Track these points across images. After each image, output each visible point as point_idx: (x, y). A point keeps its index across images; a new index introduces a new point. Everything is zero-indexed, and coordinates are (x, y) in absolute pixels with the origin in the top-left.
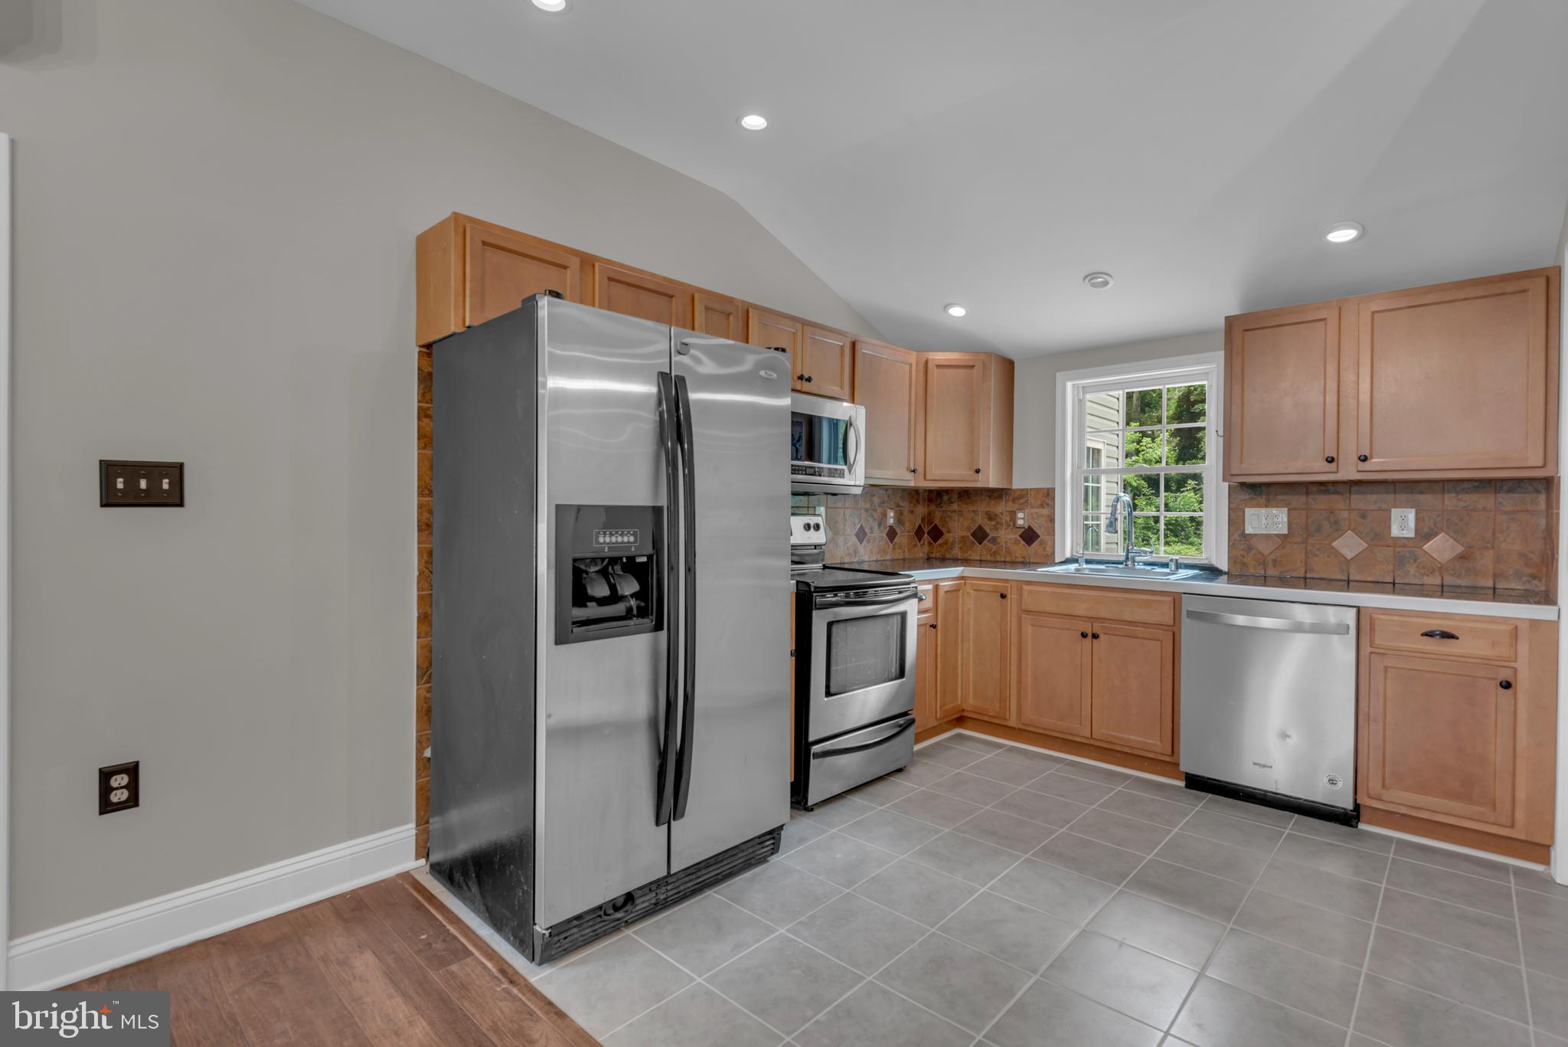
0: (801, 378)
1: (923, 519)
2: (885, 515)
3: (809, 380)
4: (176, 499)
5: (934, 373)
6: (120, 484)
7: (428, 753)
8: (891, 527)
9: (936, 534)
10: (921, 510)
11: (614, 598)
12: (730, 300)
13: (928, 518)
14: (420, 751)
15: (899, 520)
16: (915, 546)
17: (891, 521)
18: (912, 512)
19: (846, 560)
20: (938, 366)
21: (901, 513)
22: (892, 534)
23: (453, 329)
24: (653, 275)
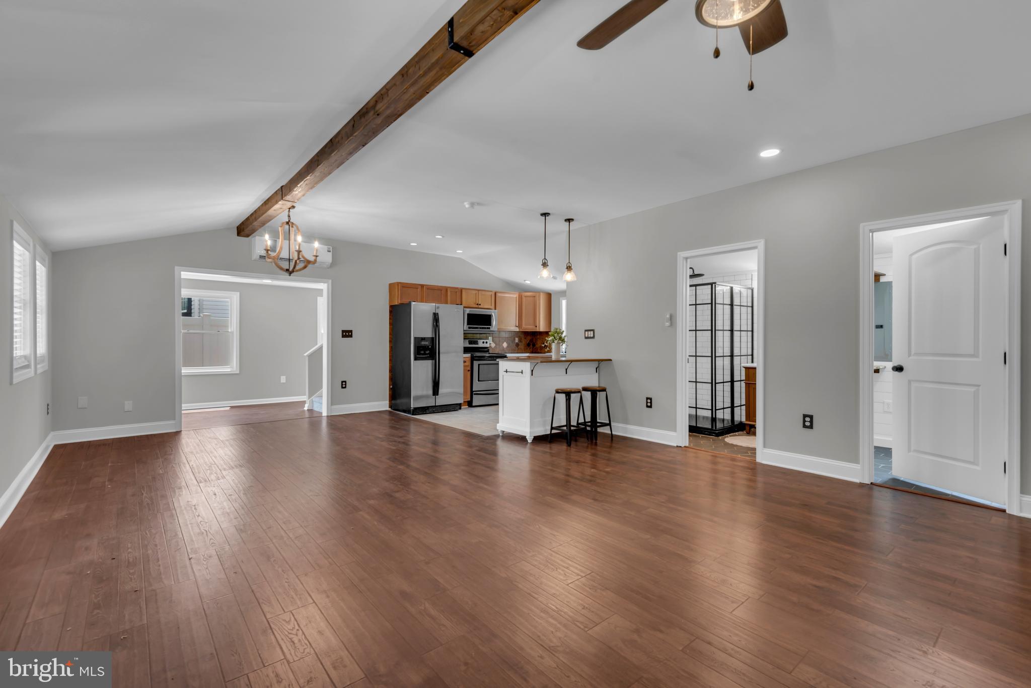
0: (477, 304)
1: (530, 341)
2: (515, 340)
3: (480, 305)
4: (351, 336)
5: (524, 299)
6: (344, 334)
7: (391, 387)
8: (517, 343)
9: (534, 345)
10: (529, 338)
11: (425, 354)
12: (457, 288)
13: (531, 341)
14: (390, 386)
15: (520, 340)
16: (527, 349)
17: (517, 341)
18: (525, 338)
19: (500, 352)
20: (525, 297)
21: (521, 339)
22: (517, 345)
23: (396, 304)
24: (438, 286)
